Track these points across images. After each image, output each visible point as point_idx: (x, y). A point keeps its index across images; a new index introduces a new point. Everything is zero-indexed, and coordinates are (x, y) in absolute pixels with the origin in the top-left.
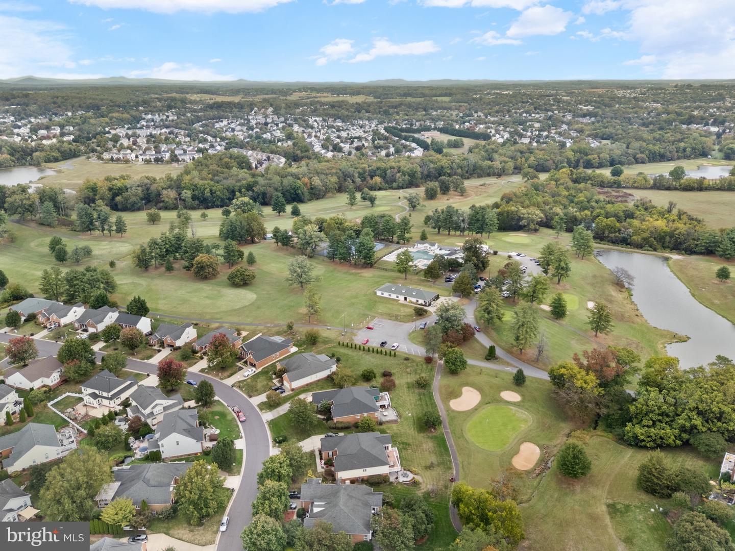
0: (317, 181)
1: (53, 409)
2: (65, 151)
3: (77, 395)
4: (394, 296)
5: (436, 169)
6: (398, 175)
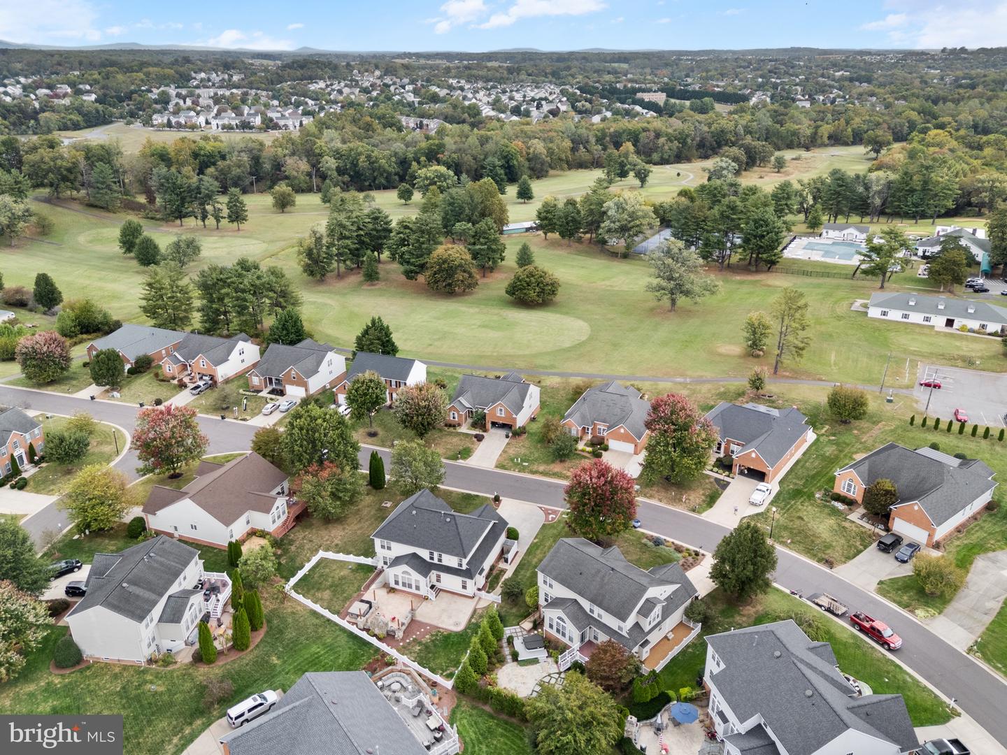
0: (539, 147)
1: (300, 598)
2: (90, 112)
3: (362, 560)
4: (916, 318)
5: (713, 134)
6: (662, 140)
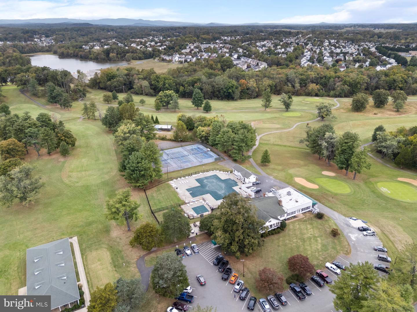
0: (251, 83)
6: (338, 84)
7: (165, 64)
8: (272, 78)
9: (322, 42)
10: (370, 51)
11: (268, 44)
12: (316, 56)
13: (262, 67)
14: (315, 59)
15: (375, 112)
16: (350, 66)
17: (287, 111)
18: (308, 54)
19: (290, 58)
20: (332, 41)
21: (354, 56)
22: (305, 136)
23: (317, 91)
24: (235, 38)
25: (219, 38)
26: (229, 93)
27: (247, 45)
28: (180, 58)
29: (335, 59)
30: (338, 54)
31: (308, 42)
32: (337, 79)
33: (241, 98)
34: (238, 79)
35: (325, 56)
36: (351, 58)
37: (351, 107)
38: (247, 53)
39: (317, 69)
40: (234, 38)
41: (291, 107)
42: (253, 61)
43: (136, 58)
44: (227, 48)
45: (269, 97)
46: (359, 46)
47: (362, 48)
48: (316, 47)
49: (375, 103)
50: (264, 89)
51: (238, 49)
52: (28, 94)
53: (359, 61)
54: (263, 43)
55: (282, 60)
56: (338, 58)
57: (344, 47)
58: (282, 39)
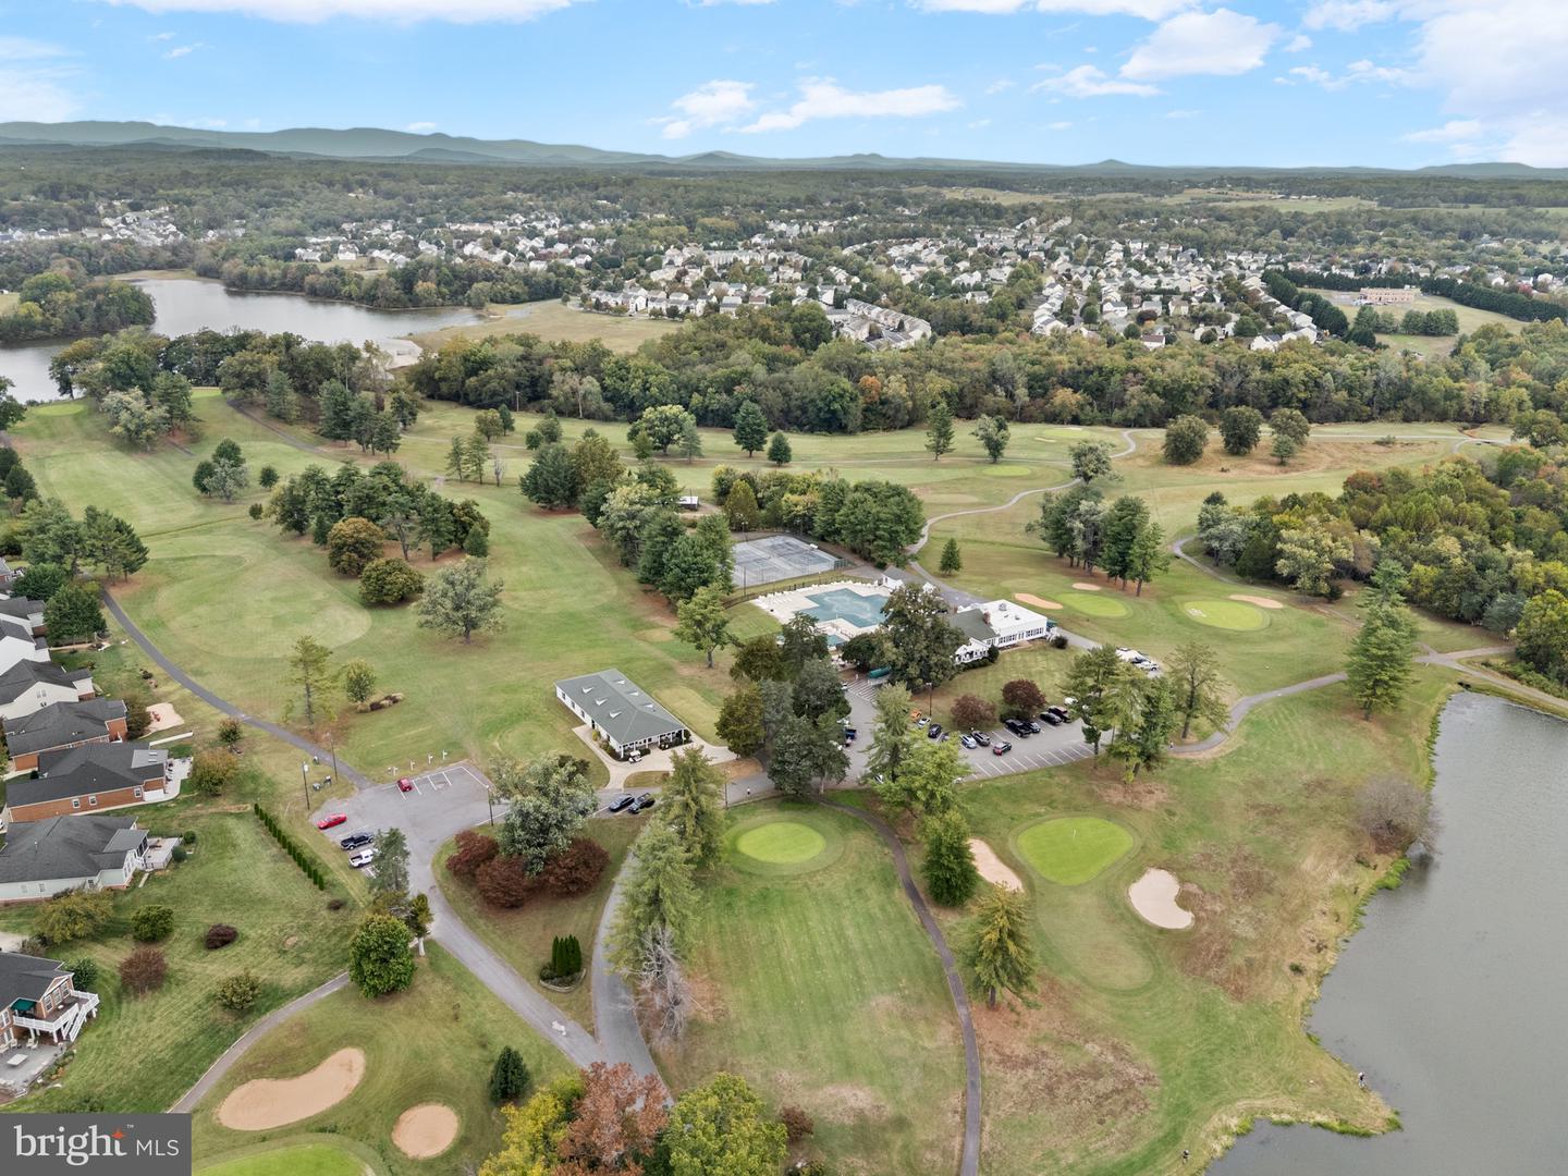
0: (894, 385)
4: (578, 710)
5: (1266, 386)
6: (1132, 390)
7: (606, 319)
8: (951, 372)
9: (1102, 249)
10: (1244, 287)
11: (930, 254)
12: (1080, 300)
13: (916, 335)
14: (1077, 308)
15: (1225, 465)
16: (1180, 333)
17: (995, 462)
18: (1055, 294)
19: (999, 306)
20: (1135, 246)
21: (1195, 302)
22: (1038, 515)
23: (1076, 411)
24: (816, 229)
25: (761, 229)
26: (834, 412)
27: (859, 259)
28: (653, 300)
29: (1137, 309)
30: (1146, 295)
31: (1057, 249)
32: (1130, 375)
33: (865, 427)
34: (853, 372)
35: (1106, 301)
36: (1184, 310)
37: (1162, 452)
38: (865, 287)
39: (1078, 345)
40: (811, 228)
41: (1005, 453)
42: (887, 315)
43: (503, 296)
44: (795, 267)
45: (946, 424)
46: (1216, 267)
47: (1221, 274)
48: (1082, 269)
49: (1227, 443)
50: (928, 402)
51: (833, 269)
52: (258, 414)
53: (1206, 319)
54: (909, 249)
55: (975, 311)
56: (1146, 307)
57: (1168, 271)
58: (972, 233)
